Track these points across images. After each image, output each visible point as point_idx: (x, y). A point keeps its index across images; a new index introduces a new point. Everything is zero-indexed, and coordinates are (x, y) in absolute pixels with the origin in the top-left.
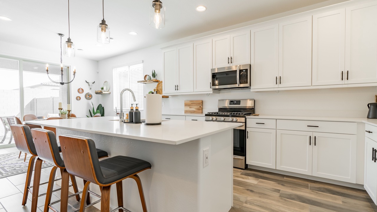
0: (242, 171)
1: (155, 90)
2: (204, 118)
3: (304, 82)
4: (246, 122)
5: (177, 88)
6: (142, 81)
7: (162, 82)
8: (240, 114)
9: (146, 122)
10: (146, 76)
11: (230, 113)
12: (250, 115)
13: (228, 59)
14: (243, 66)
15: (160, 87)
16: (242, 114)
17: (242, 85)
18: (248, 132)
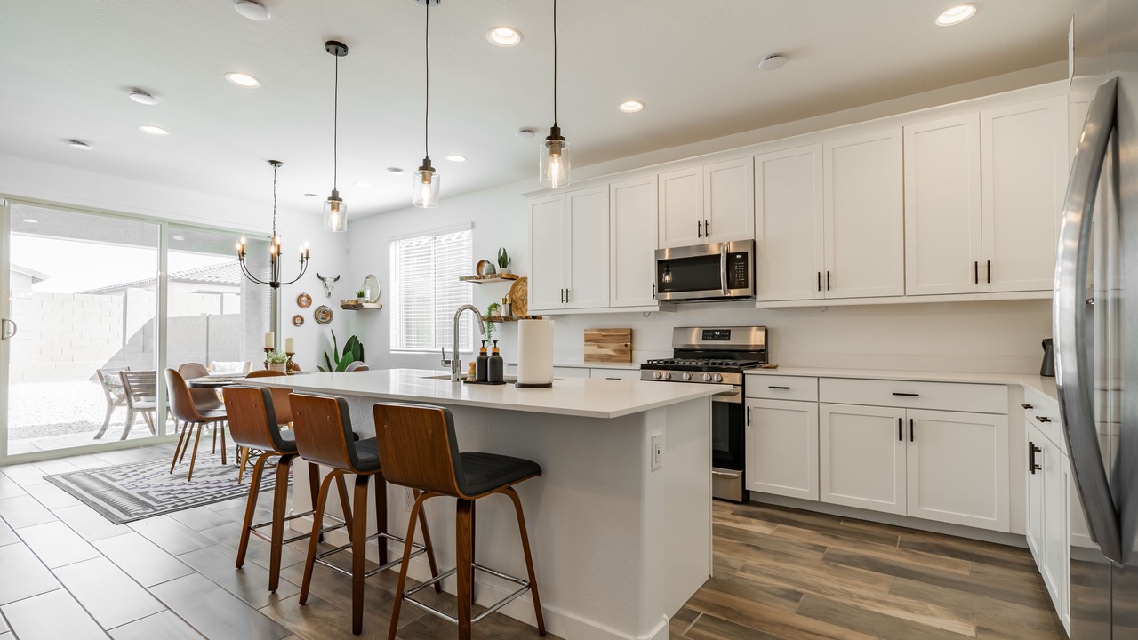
0: (736, 506)
1: (505, 301)
2: (639, 373)
3: (885, 287)
4: (743, 385)
5: (566, 296)
6: (471, 278)
7: (525, 280)
8: (728, 364)
9: (520, 381)
10: (481, 264)
11: (705, 361)
12: (754, 367)
13: (699, 225)
14: (737, 243)
15: (520, 294)
16: (734, 364)
17: (734, 292)
18: (748, 410)
